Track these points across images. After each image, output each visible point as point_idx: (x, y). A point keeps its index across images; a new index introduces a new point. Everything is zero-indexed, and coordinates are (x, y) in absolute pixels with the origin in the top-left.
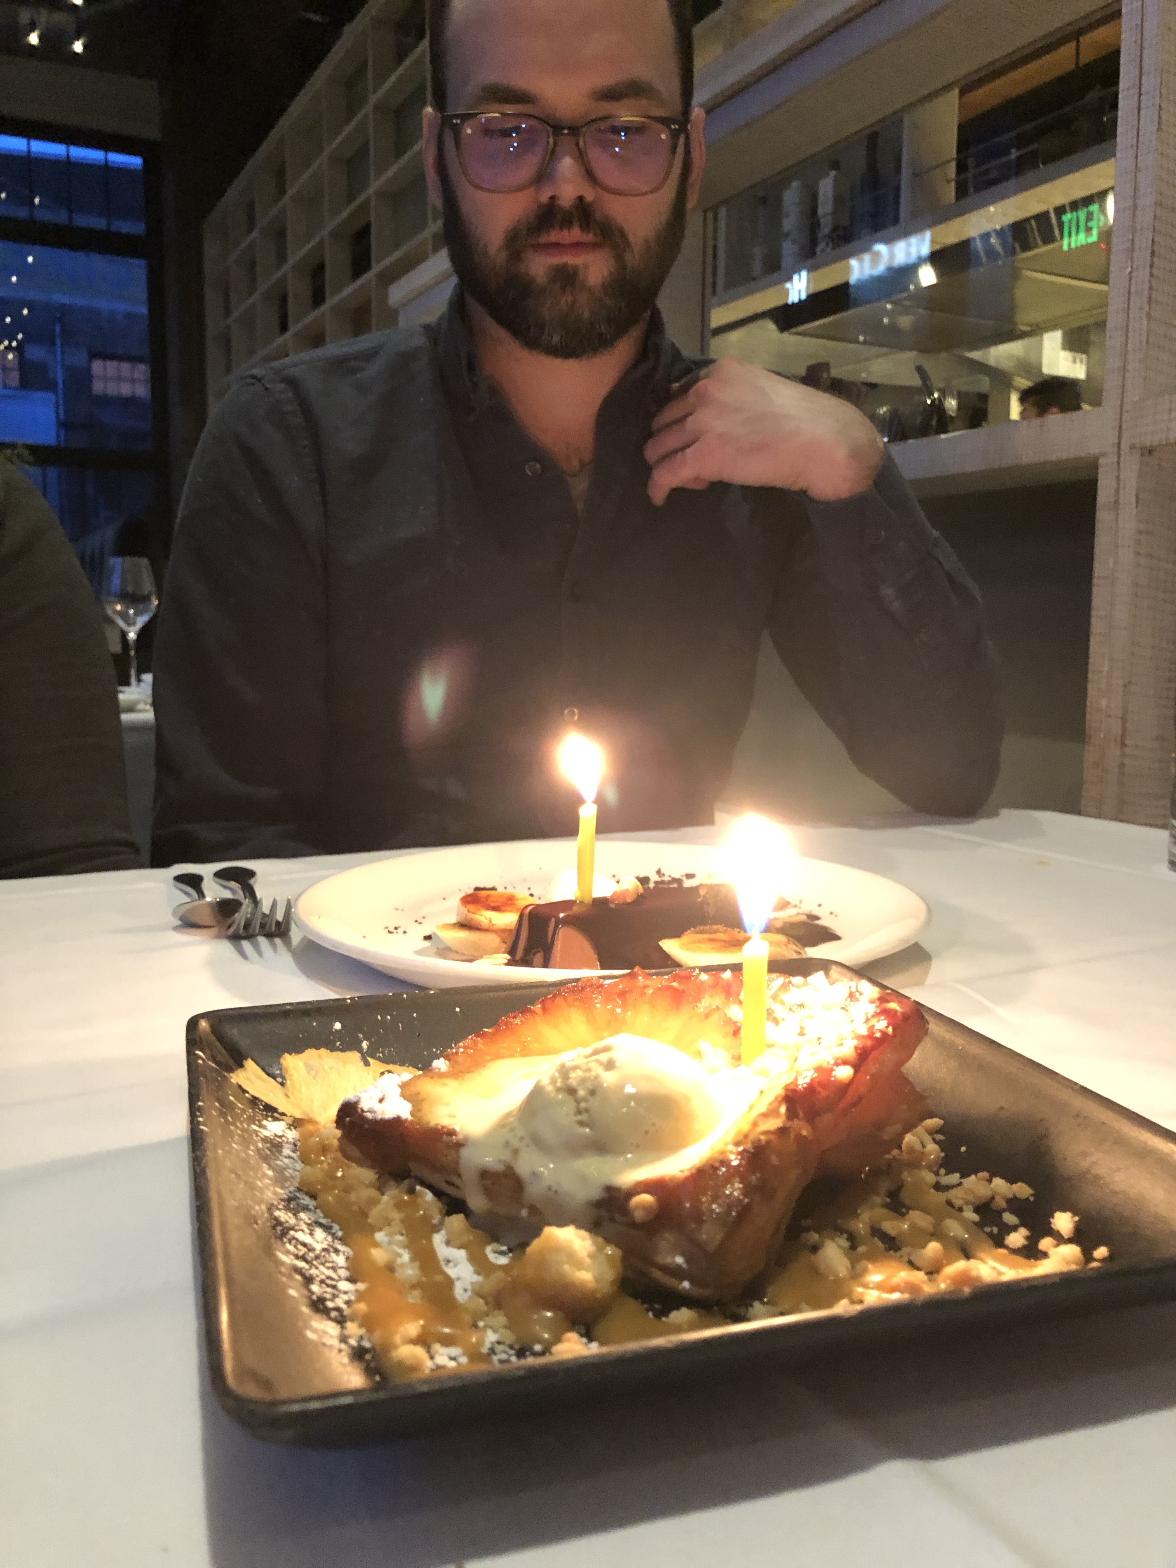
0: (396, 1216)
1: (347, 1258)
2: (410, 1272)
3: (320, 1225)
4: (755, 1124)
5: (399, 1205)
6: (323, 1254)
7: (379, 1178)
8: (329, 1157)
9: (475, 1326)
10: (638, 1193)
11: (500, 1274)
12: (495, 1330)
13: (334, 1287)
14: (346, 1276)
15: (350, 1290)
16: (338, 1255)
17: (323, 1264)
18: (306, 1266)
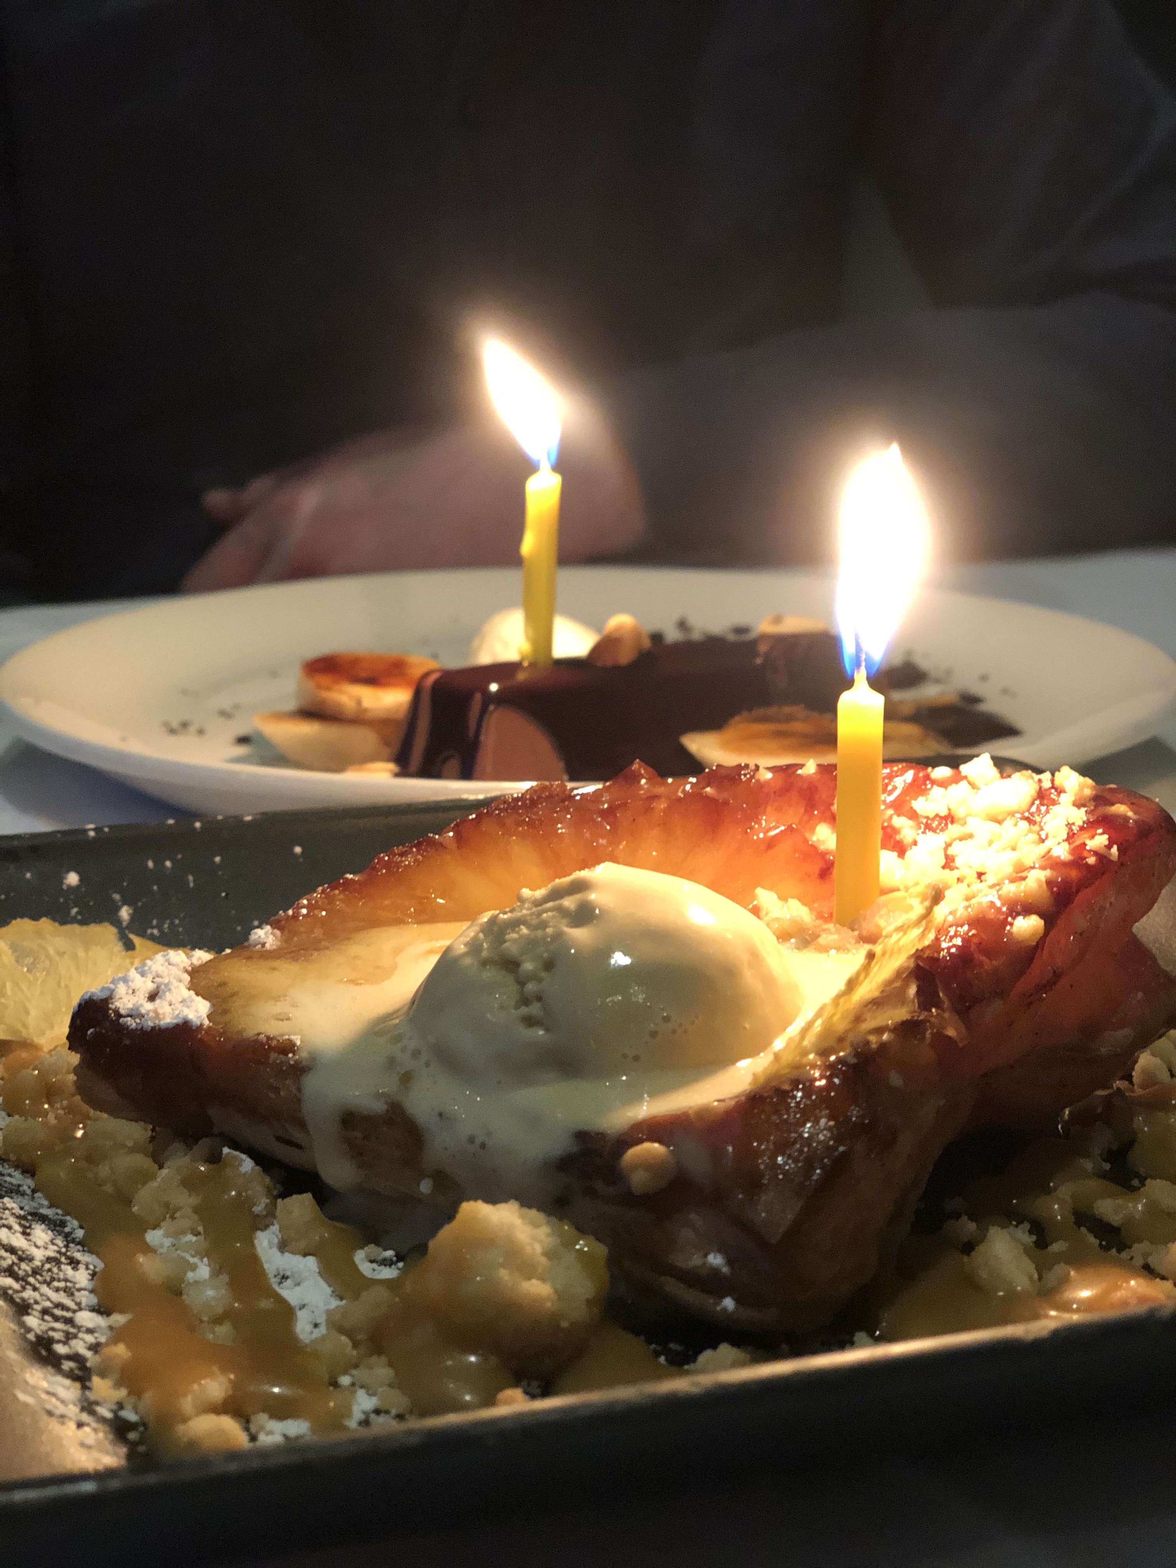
0: (186, 1200)
1: (93, 1275)
2: (210, 1293)
3: (43, 1219)
4: (858, 1019)
5: (190, 1183)
6: (47, 1266)
7: (152, 1139)
8: (58, 1105)
9: (335, 1384)
10: (640, 1141)
11: (381, 1293)
12: (371, 1392)
13: (69, 1321)
14: (90, 1304)
15: (99, 1327)
16: (75, 1268)
17: (49, 1284)
18: (16, 1286)
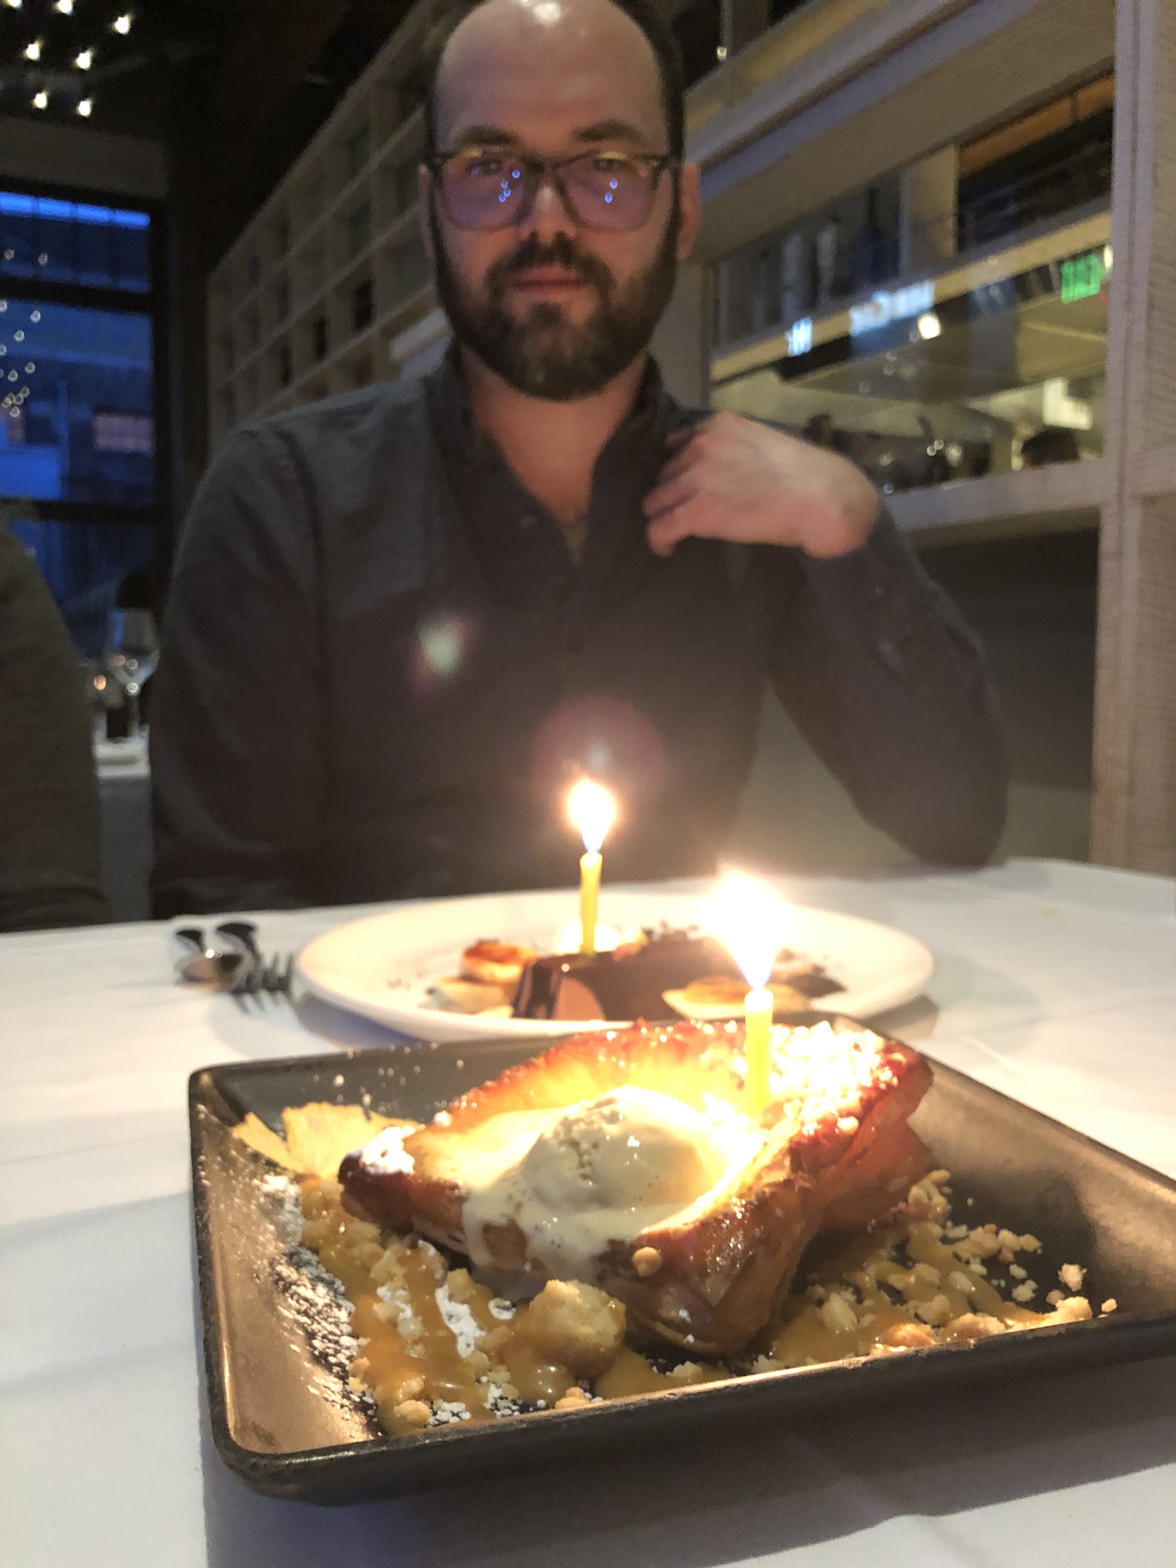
0: (399, 1271)
1: (350, 1314)
2: (412, 1327)
3: (322, 1280)
4: (759, 1177)
5: (402, 1261)
6: (325, 1309)
7: (381, 1233)
8: (331, 1211)
9: (479, 1381)
10: (642, 1247)
11: (503, 1329)
12: (498, 1386)
13: (337, 1342)
14: (348, 1331)
15: (353, 1346)
16: (340, 1310)
17: (325, 1319)
18: (309, 1321)
